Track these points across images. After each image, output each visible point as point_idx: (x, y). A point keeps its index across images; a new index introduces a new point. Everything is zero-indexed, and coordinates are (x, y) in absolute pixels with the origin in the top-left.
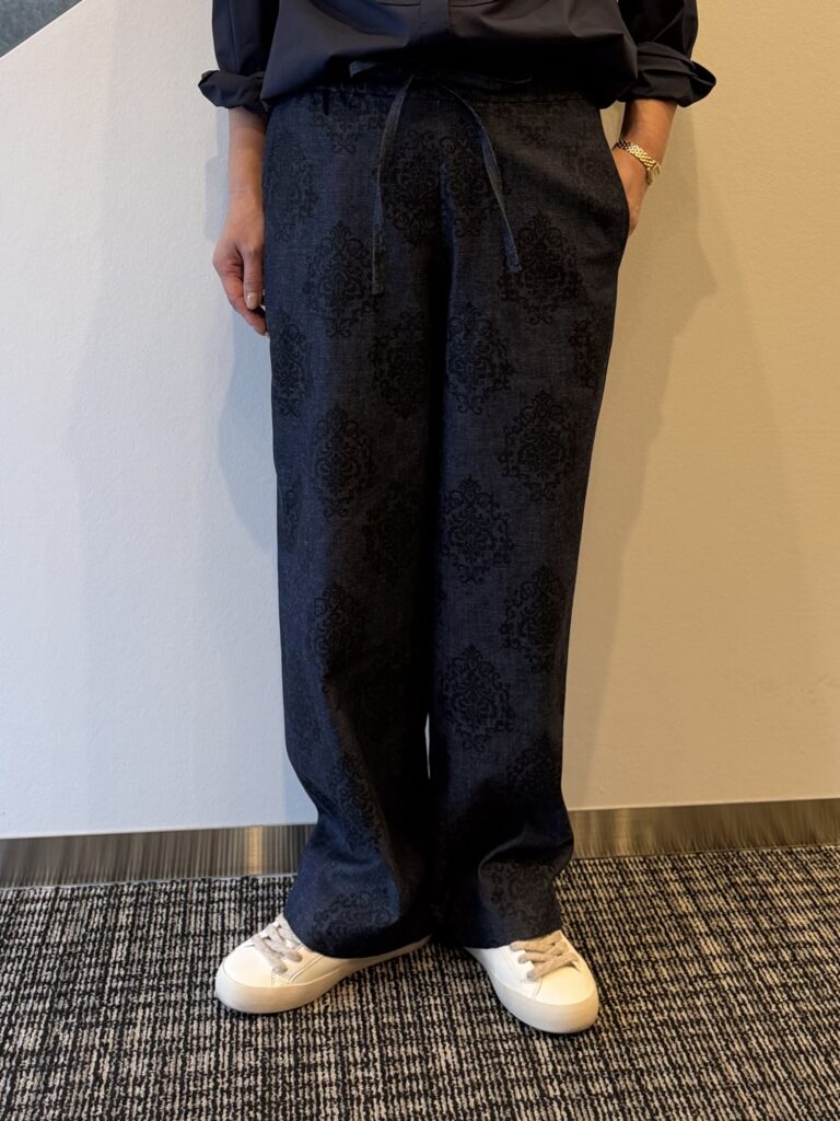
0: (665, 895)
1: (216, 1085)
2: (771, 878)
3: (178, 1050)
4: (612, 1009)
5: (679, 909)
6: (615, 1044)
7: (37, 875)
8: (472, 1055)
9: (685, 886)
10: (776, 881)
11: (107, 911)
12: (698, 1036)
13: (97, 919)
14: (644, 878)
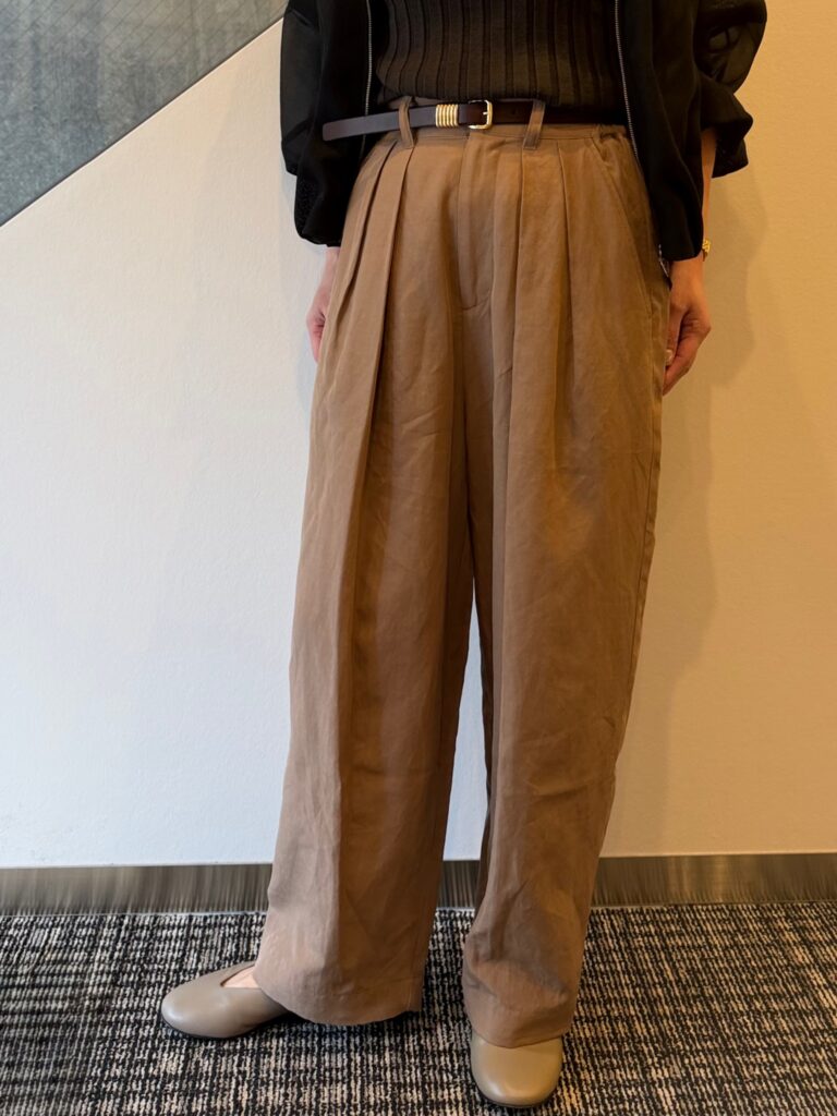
0: (781, 945)
3: (312, 1081)
4: (733, 1060)
5: (795, 959)
6: (738, 1096)
7: (172, 902)
8: (597, 1102)
9: (800, 935)
11: (239, 941)
13: (230, 948)
14: (758, 926)
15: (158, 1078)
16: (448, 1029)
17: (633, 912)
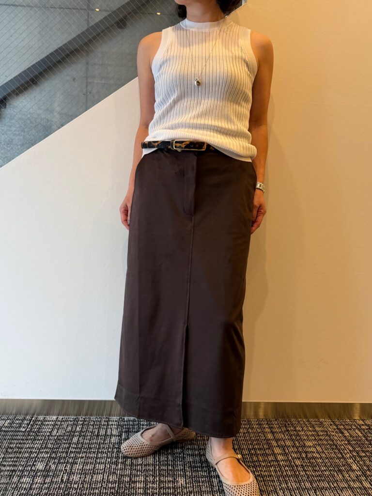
0: (263, 433)
2: (301, 429)
3: (91, 473)
5: (268, 437)
7: (51, 413)
9: (271, 430)
11: (73, 426)
12: (270, 481)
13: (69, 428)
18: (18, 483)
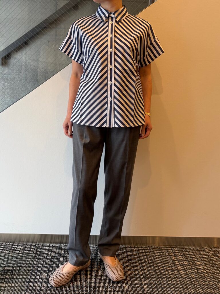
0: (170, 256)
1: (80, 289)
3: (73, 281)
4: (159, 280)
5: (173, 259)
6: (160, 288)
7: (46, 241)
8: (131, 288)
9: (174, 254)
10: (193, 254)
11: (59, 250)
13: (57, 252)
14: (165, 251)
15: (41, 279)
16: (101, 271)
17: (140, 247)
18: (33, 286)
